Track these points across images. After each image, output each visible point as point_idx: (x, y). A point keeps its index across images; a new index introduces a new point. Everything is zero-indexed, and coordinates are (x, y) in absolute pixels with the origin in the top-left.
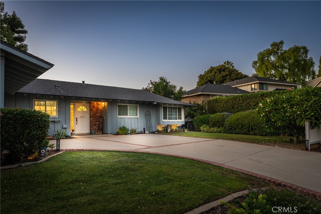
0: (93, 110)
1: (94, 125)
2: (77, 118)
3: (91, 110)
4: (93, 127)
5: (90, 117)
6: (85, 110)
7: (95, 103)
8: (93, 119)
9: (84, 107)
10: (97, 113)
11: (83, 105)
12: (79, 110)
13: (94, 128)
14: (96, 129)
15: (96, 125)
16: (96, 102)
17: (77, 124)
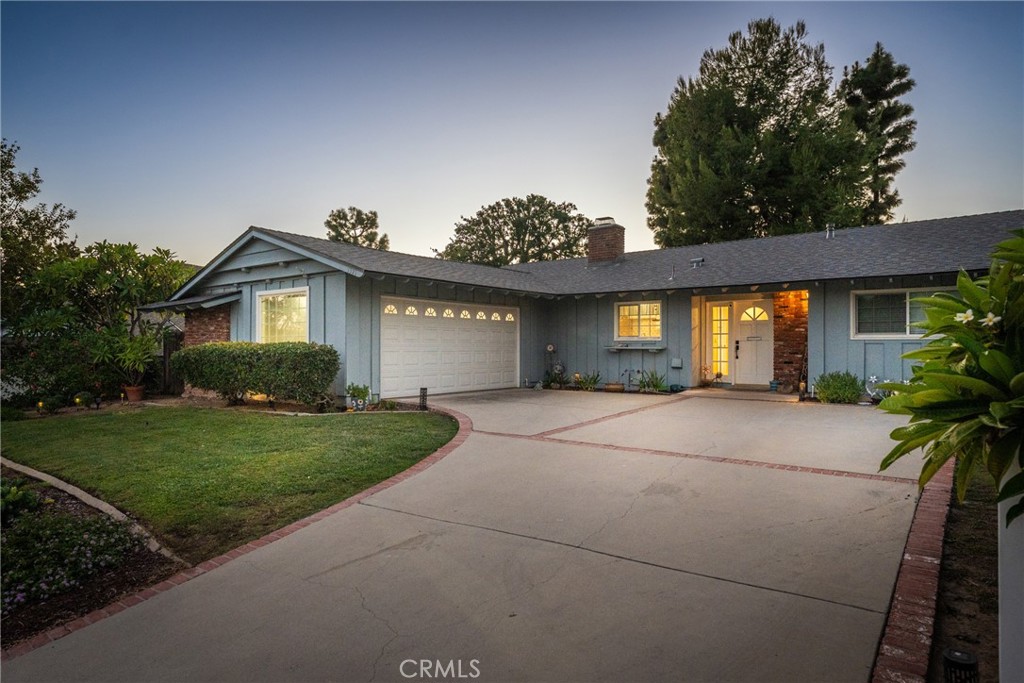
0: (781, 317)
1: (786, 363)
2: (737, 342)
3: (777, 317)
4: (782, 369)
5: (777, 338)
6: (764, 317)
7: (791, 295)
8: (782, 343)
9: (759, 310)
10: (797, 327)
11: (755, 305)
12: (745, 317)
13: (787, 371)
14: (793, 375)
15: (792, 363)
16: (792, 293)
17: (737, 357)
